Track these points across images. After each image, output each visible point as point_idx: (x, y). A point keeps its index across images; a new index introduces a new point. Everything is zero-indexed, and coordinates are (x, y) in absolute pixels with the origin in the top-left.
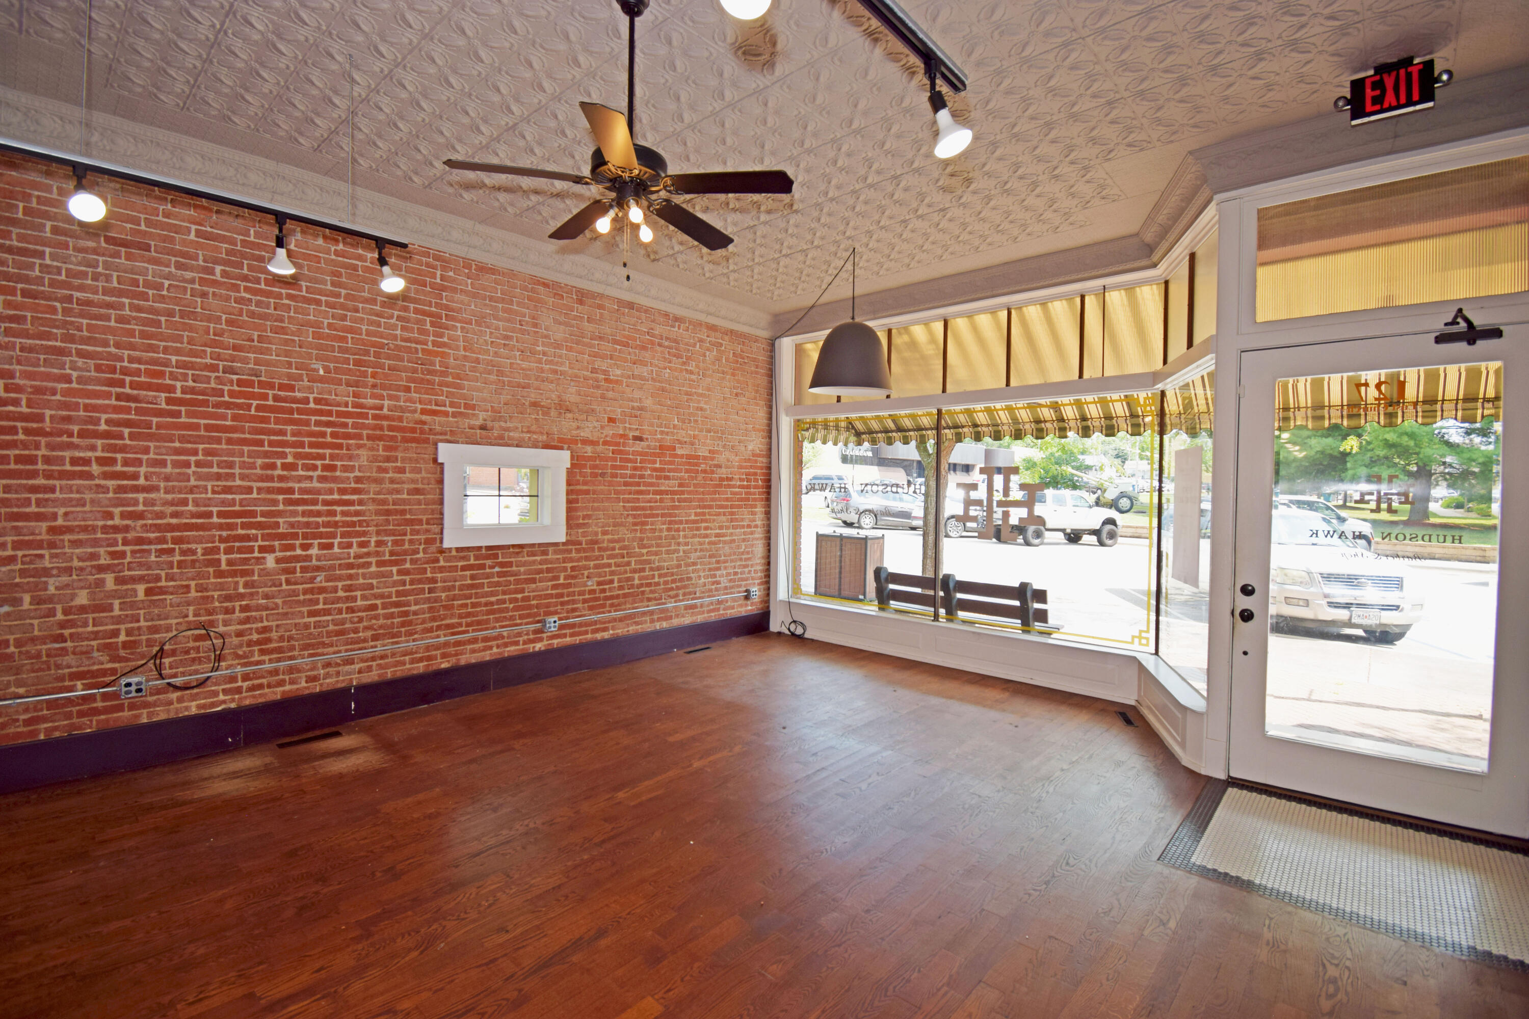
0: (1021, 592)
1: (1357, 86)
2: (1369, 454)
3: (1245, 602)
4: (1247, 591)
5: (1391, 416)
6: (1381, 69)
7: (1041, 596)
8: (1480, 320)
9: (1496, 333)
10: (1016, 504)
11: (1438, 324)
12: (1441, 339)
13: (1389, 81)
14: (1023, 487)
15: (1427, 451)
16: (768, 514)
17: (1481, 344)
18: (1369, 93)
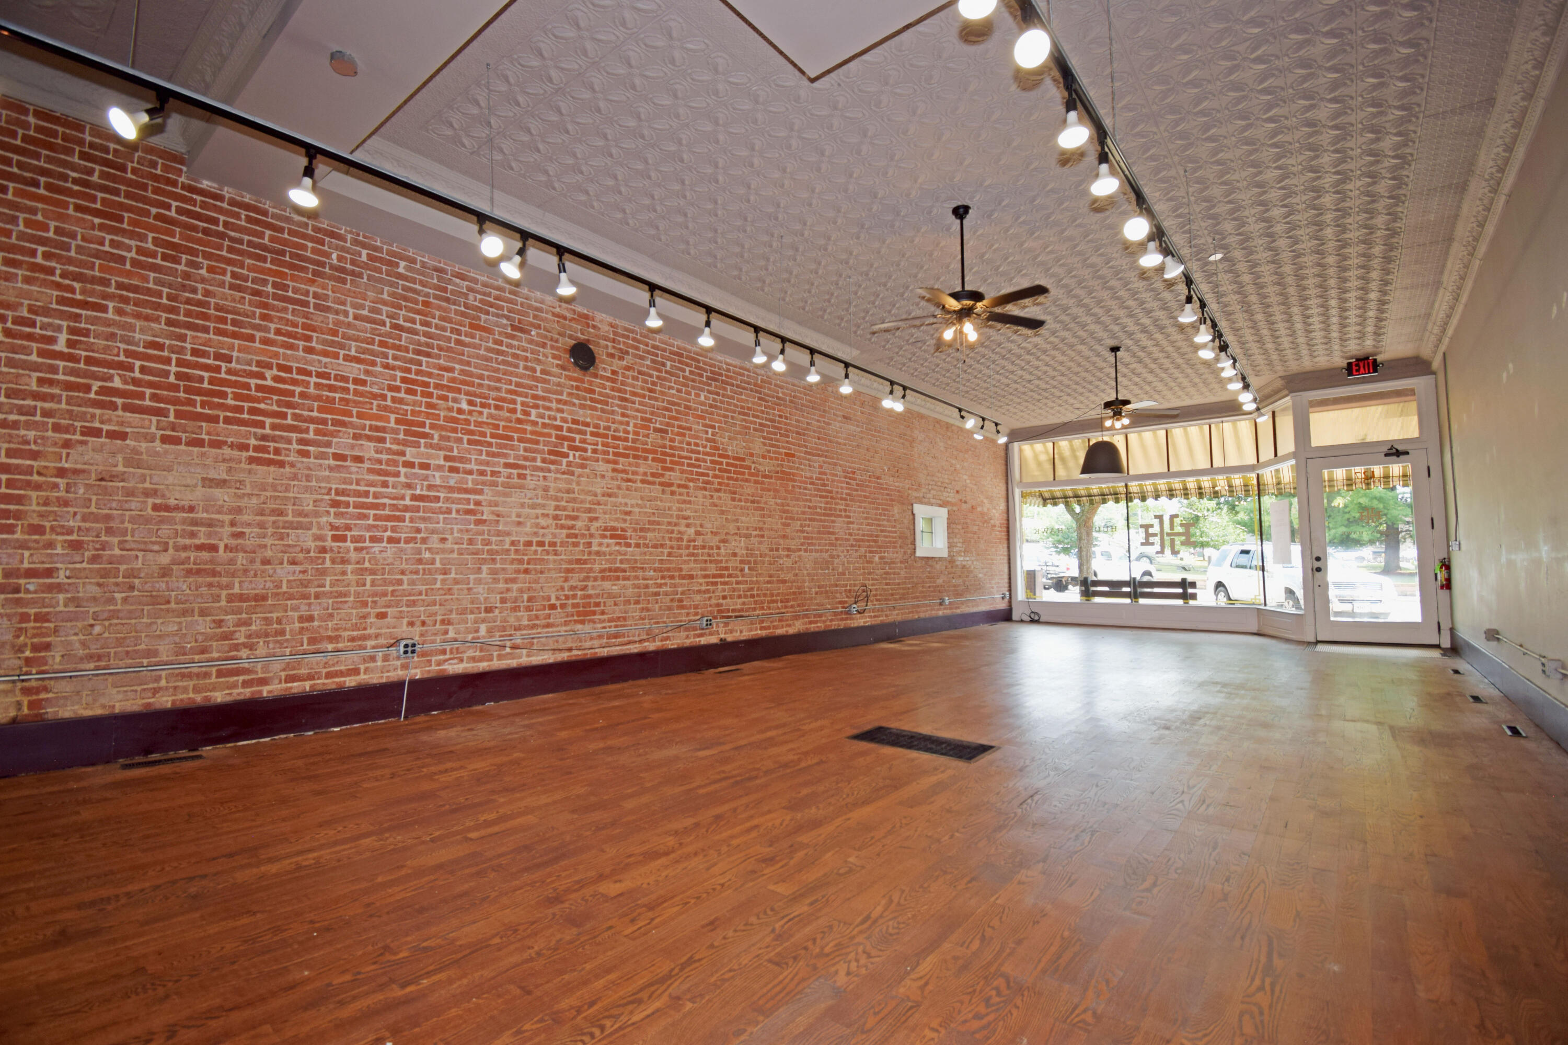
0: (1183, 584)
1: (1349, 364)
2: (1347, 516)
3: (1317, 564)
4: (1318, 559)
5: (1368, 484)
6: (1358, 360)
7: (1193, 585)
8: (1400, 448)
9: (1407, 453)
10: (1179, 534)
11: (1385, 449)
12: (1386, 455)
13: (1361, 364)
14: (1181, 525)
15: (1394, 512)
16: (1009, 548)
17: (1402, 457)
18: (1354, 368)
